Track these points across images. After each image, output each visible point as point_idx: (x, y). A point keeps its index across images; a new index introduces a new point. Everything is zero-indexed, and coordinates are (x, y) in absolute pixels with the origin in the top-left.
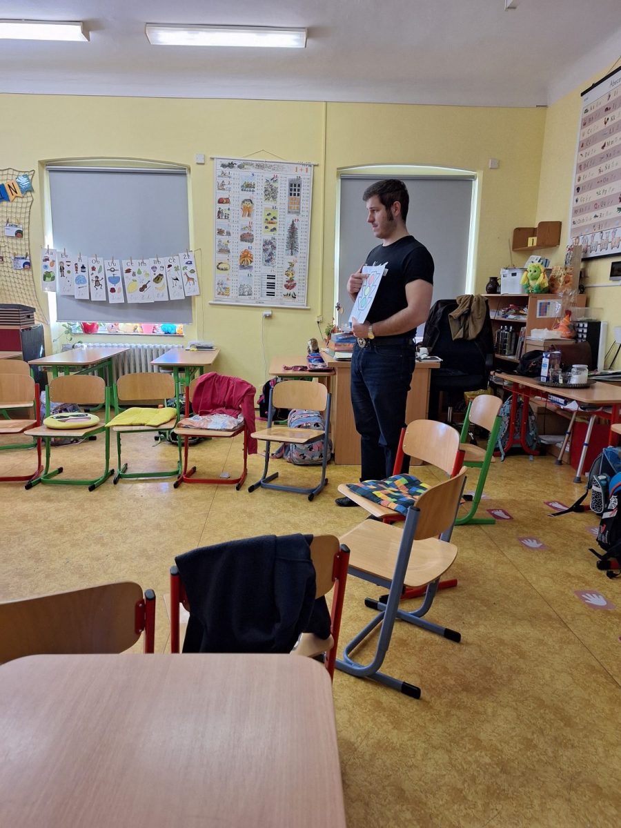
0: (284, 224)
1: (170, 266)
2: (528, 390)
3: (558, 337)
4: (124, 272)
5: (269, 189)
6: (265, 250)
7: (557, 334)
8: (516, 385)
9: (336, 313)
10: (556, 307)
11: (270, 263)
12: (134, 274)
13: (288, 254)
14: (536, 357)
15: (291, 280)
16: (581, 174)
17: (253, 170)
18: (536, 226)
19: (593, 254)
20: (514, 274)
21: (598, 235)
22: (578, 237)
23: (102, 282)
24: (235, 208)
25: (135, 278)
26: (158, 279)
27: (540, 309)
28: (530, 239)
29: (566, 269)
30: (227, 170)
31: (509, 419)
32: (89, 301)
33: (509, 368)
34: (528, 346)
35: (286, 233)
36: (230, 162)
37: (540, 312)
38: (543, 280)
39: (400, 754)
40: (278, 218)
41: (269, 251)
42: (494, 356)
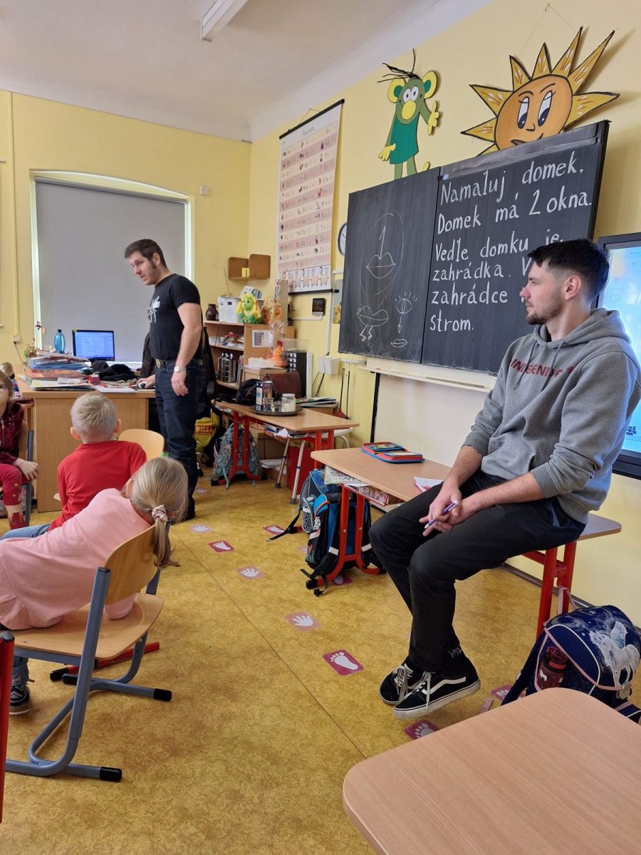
2: (247, 419)
3: (272, 366)
7: (273, 363)
8: (236, 413)
10: (269, 338)
14: (252, 386)
16: (284, 213)
18: (248, 258)
19: (297, 290)
20: (230, 303)
21: (300, 272)
22: (284, 272)
27: (255, 339)
28: (244, 270)
29: (275, 302)
31: (232, 447)
33: (228, 395)
34: (246, 374)
37: (255, 342)
38: (256, 311)
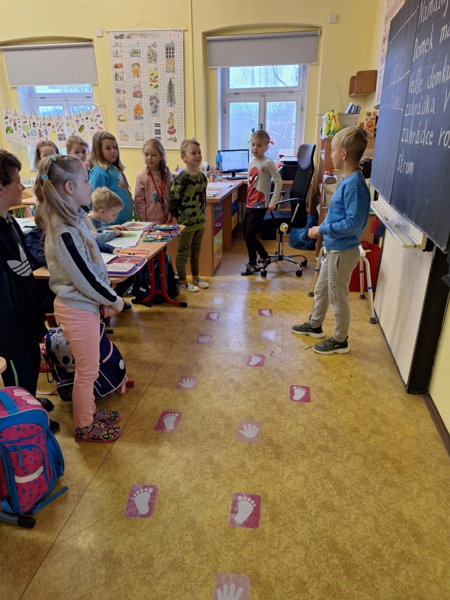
0: (164, 82)
1: (87, 118)
5: (151, 54)
6: (151, 104)
11: (156, 114)
13: (168, 106)
15: (172, 127)
17: (138, 39)
24: (127, 71)
26: (81, 129)
30: (119, 40)
35: (166, 89)
36: (121, 33)
40: (159, 77)
41: (155, 104)
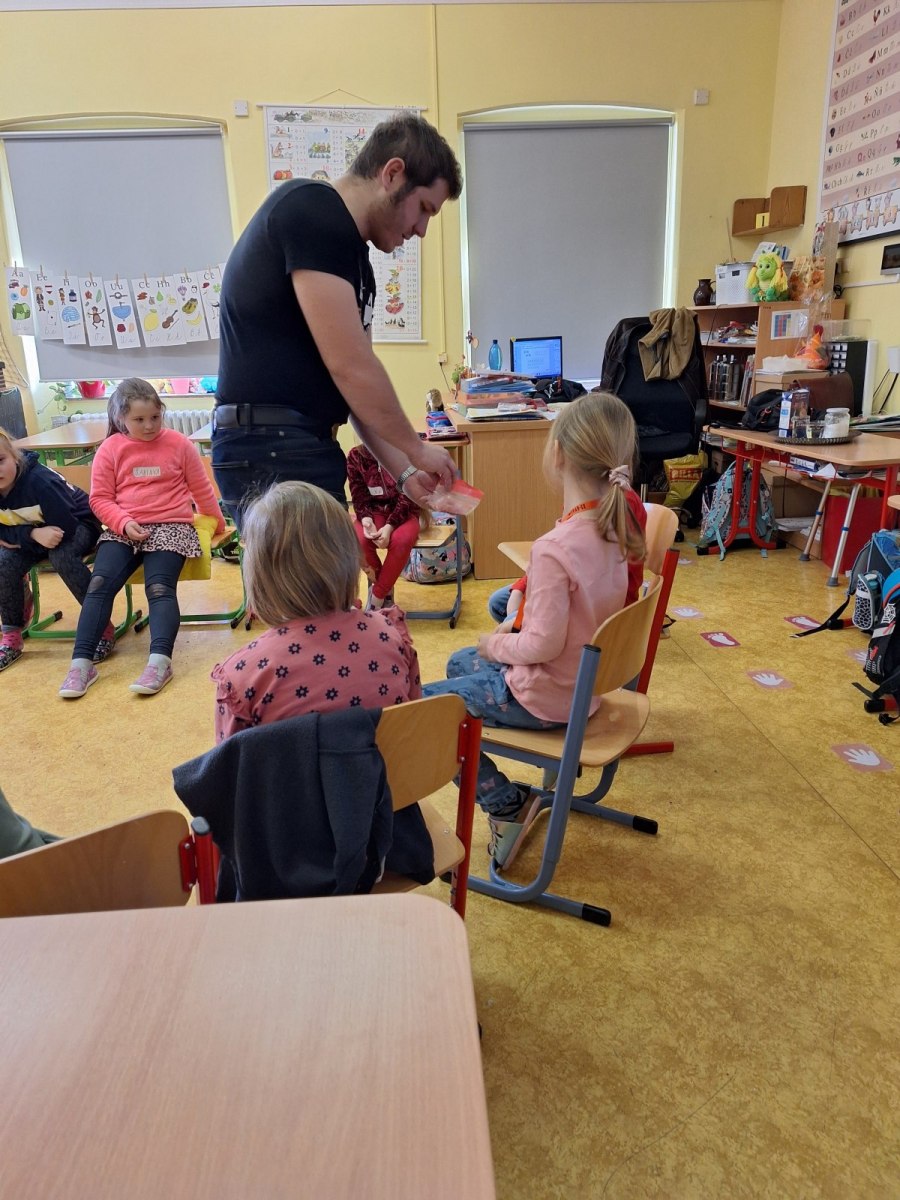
1: (206, 285)
2: (759, 451)
3: (803, 368)
4: (137, 298)
7: (803, 363)
8: (742, 444)
9: (467, 348)
10: (799, 322)
12: (152, 301)
14: (771, 400)
15: (396, 299)
16: (837, 107)
17: (325, 122)
18: (768, 195)
19: (855, 236)
20: (736, 273)
21: (863, 204)
22: (832, 210)
23: (104, 316)
25: (153, 307)
26: (189, 306)
27: (776, 326)
28: (759, 217)
29: (814, 261)
30: (284, 125)
31: (732, 498)
32: (86, 347)
33: (731, 419)
34: (758, 384)
36: (289, 111)
37: (776, 330)
38: (780, 281)
39: (583, 1002)
42: (708, 402)
